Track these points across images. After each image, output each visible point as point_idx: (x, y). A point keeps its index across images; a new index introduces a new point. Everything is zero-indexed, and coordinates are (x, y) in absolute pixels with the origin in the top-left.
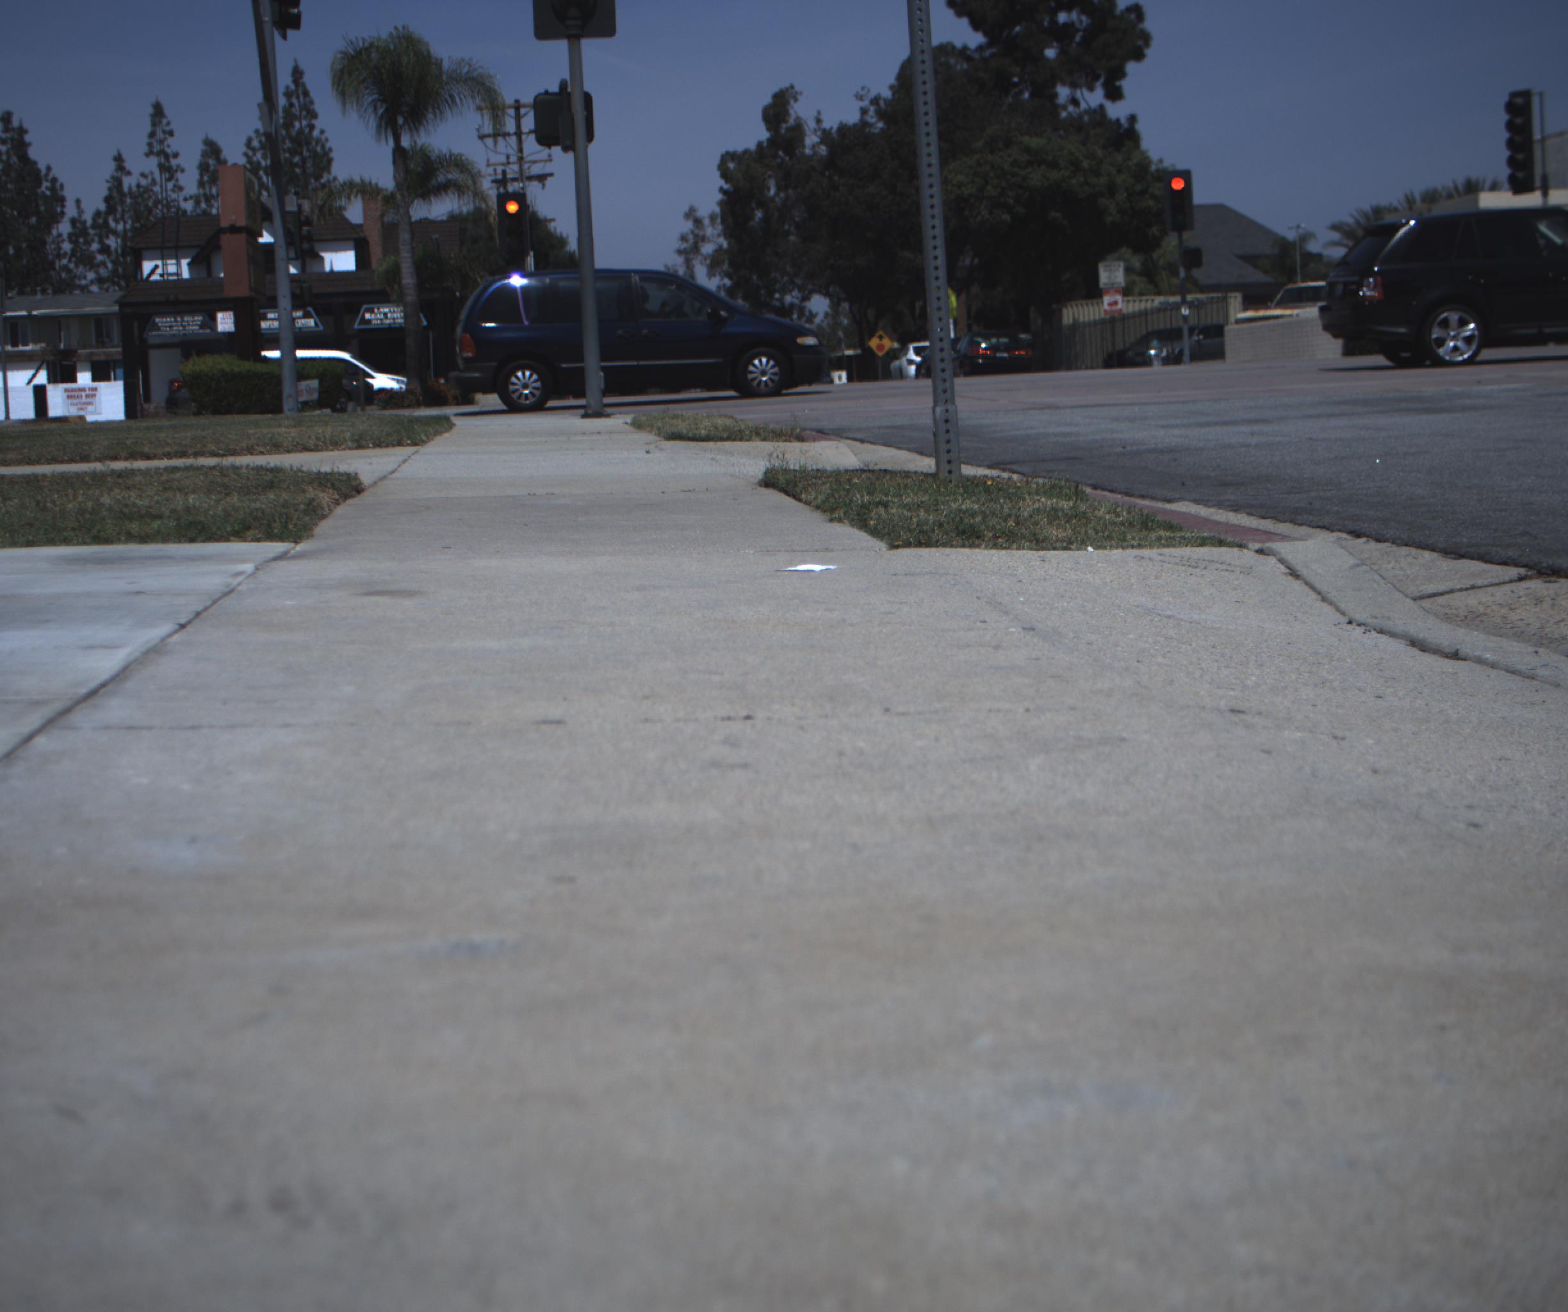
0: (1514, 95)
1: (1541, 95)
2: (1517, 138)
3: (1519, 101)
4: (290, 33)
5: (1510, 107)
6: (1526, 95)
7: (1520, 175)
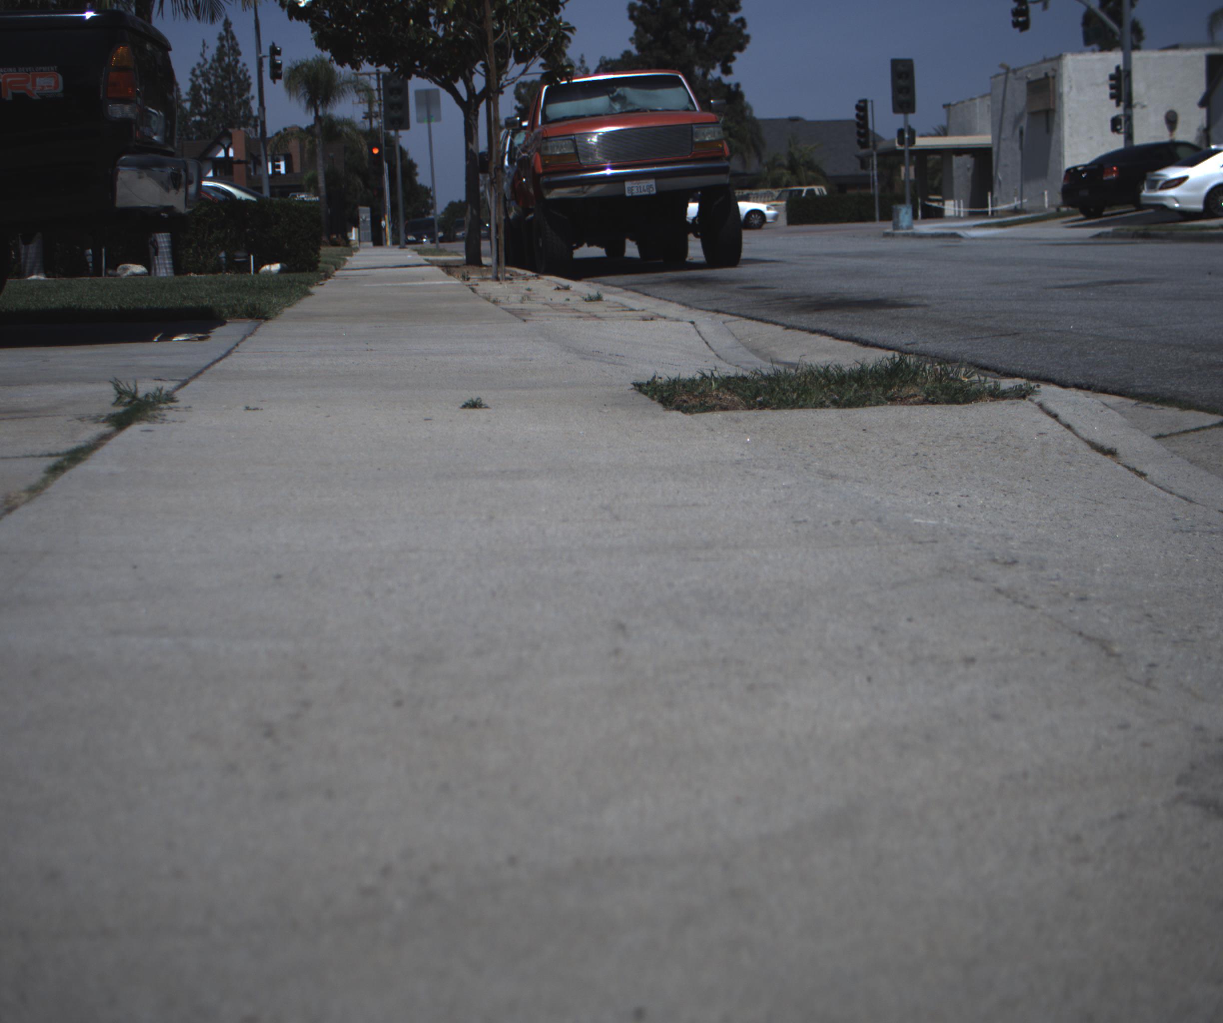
0: (860, 101)
1: (872, 102)
2: (861, 122)
3: (862, 104)
4: (277, 81)
5: (858, 107)
6: (865, 101)
7: (862, 140)
